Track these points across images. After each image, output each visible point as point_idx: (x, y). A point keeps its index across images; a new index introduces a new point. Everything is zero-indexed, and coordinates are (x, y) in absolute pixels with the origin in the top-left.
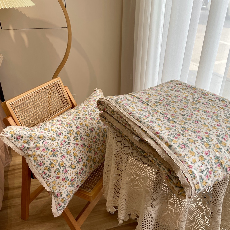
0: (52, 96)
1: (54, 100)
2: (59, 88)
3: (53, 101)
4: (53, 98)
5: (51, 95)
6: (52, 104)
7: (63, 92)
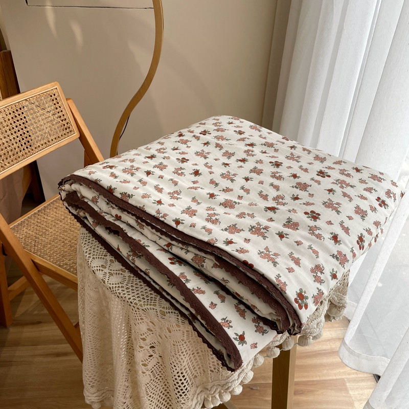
0: (41, 115)
1: (45, 124)
2: (55, 102)
3: (41, 125)
4: (43, 120)
5: (38, 114)
6: (40, 131)
7: (63, 110)
